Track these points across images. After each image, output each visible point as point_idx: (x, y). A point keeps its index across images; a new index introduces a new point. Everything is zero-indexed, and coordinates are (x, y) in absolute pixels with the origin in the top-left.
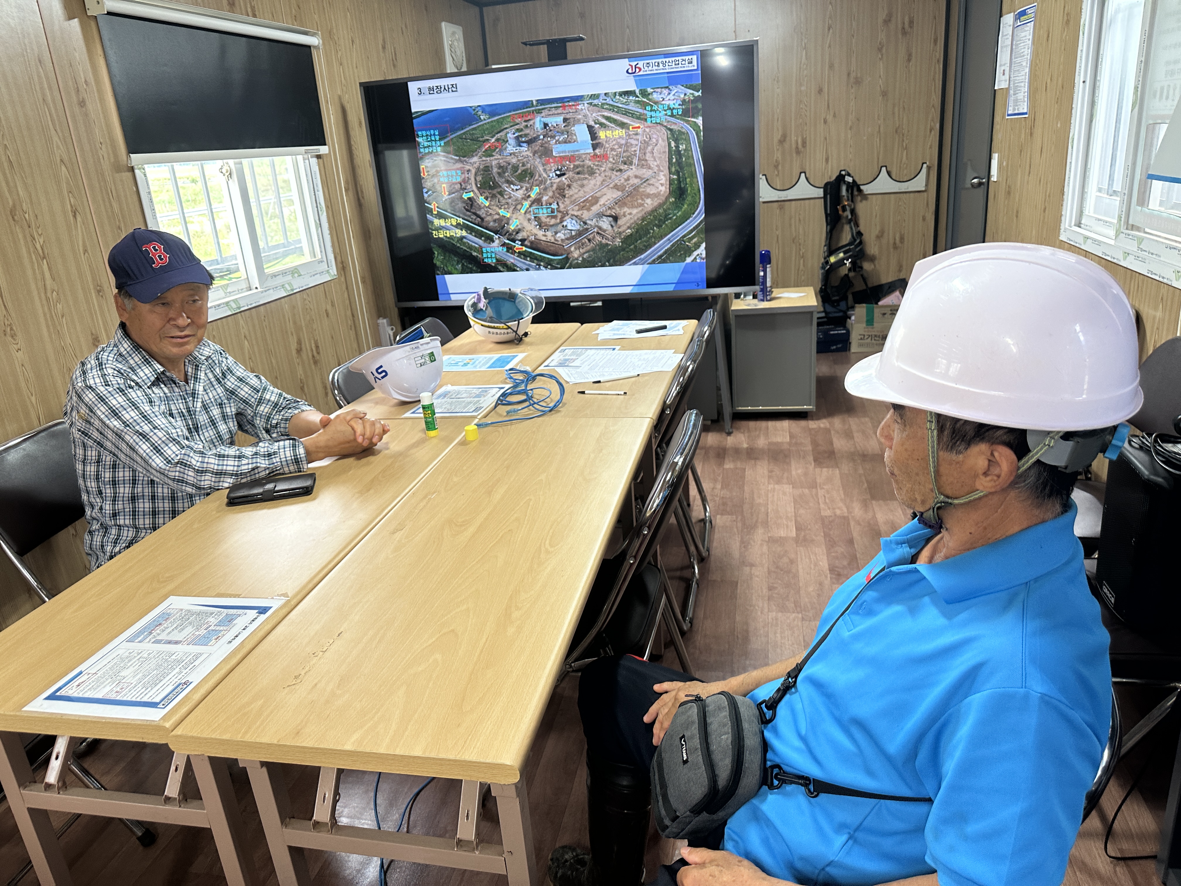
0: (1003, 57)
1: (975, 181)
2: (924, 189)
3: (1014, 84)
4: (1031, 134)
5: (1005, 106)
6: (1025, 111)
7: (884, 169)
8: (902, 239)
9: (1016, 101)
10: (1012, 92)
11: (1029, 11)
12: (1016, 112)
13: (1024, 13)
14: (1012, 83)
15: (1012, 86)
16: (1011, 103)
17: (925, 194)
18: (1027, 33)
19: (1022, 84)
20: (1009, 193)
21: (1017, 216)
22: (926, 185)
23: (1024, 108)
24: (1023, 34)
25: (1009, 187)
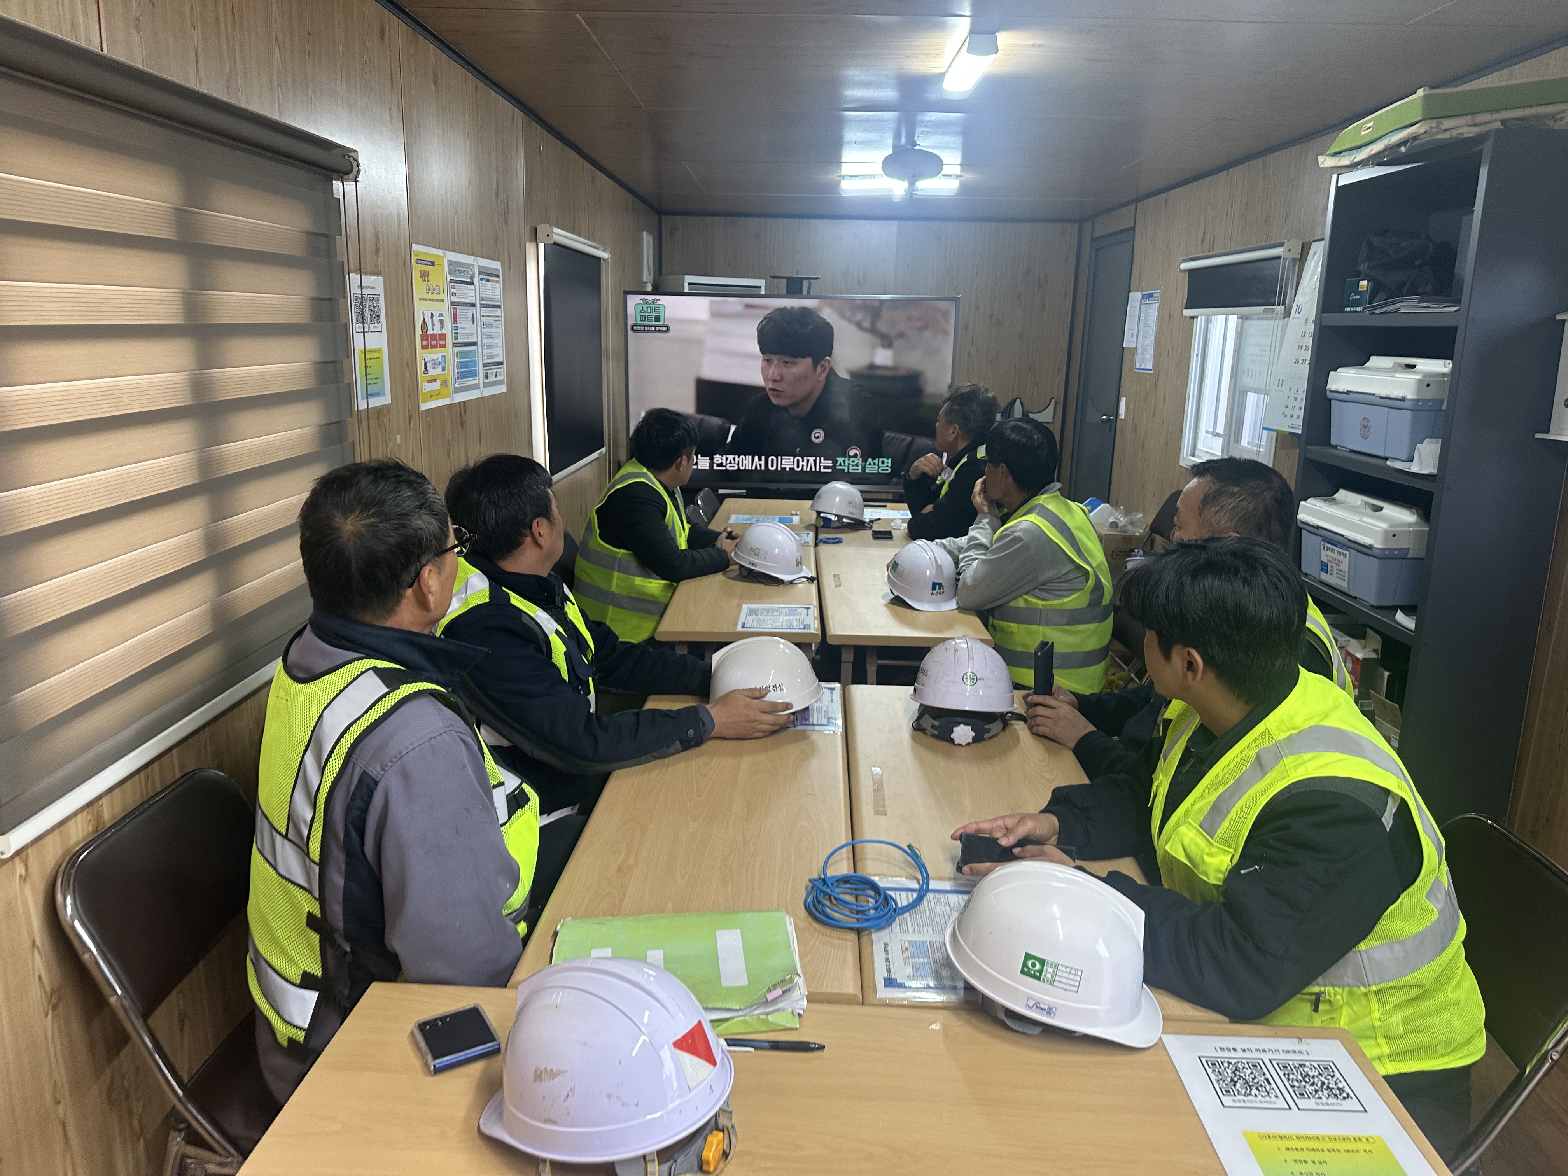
0: (1131, 324)
1: (1104, 417)
3: (1142, 346)
4: (1156, 386)
5: (1133, 361)
6: (1151, 368)
7: (1018, 400)
9: (1143, 359)
10: (1139, 352)
11: (1155, 295)
12: (1143, 367)
13: (1151, 295)
15: (1139, 346)
16: (1138, 360)
18: (1153, 311)
19: (1148, 348)
20: (1136, 429)
21: (1143, 448)
22: (1054, 417)
23: (1149, 365)
24: (1150, 310)
25: (1136, 425)
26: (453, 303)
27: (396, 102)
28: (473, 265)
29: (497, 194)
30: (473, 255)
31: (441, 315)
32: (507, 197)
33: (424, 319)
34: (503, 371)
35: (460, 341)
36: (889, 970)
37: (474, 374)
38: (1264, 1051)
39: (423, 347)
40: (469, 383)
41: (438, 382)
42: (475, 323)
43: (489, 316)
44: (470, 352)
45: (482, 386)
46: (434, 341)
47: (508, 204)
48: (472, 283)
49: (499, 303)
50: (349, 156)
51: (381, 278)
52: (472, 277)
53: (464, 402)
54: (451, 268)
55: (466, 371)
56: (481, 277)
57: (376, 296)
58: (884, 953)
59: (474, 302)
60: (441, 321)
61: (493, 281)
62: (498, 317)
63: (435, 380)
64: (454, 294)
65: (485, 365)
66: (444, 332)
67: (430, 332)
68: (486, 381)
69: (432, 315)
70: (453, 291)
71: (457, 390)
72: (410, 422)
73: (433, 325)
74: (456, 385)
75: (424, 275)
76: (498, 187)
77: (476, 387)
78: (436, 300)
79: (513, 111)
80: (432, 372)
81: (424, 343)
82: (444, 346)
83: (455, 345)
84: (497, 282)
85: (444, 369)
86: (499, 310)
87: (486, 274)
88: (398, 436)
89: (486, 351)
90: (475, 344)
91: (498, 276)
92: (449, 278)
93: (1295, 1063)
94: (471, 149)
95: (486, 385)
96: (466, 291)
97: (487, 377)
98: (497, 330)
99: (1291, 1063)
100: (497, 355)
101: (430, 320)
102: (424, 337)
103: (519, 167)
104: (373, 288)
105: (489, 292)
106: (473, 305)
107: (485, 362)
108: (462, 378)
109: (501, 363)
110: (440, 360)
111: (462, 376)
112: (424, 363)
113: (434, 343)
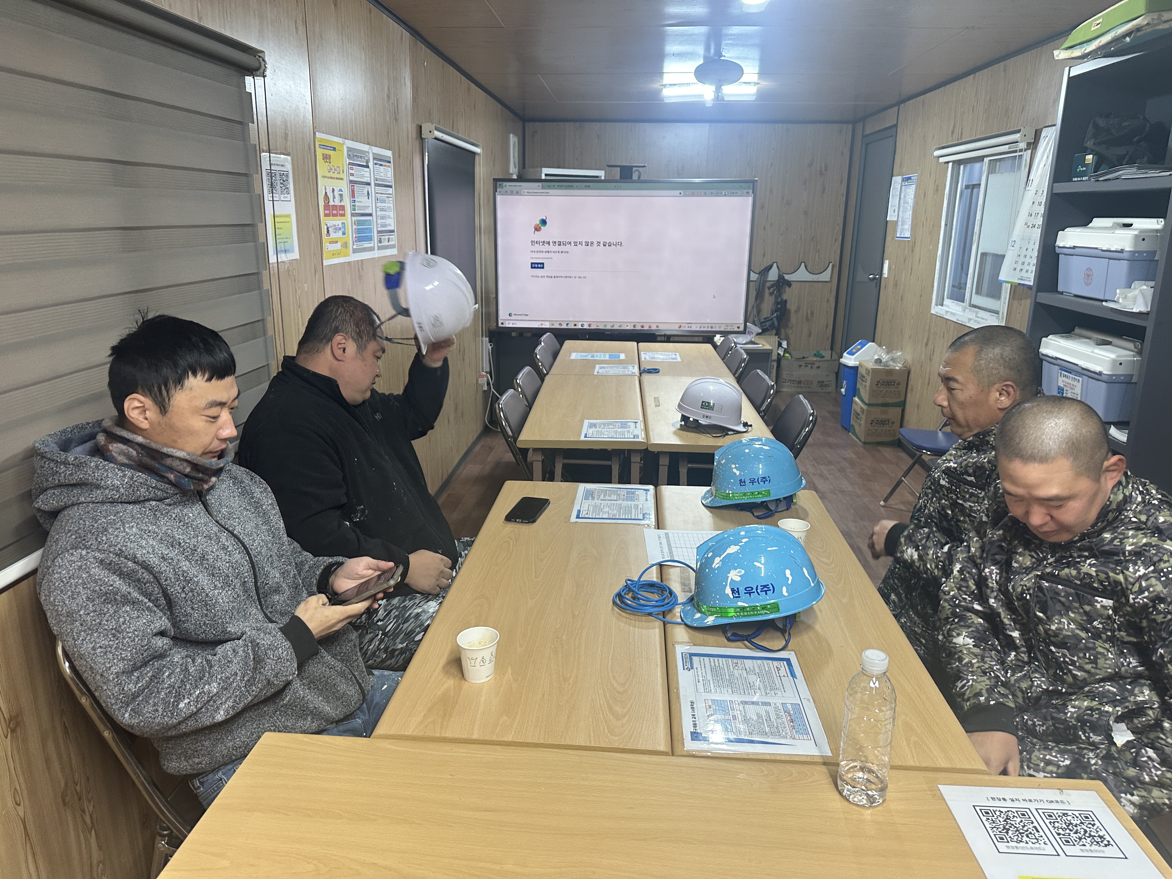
0: (893, 202)
1: (871, 276)
2: (829, 280)
3: (902, 219)
4: (912, 251)
5: (895, 231)
6: (909, 236)
7: (803, 264)
8: (812, 313)
9: (902, 230)
10: (900, 223)
11: (913, 178)
12: (902, 236)
13: (910, 178)
15: (900, 219)
16: (899, 230)
17: (830, 284)
18: (911, 191)
19: (907, 220)
20: (896, 285)
21: (902, 300)
22: (831, 278)
23: (908, 234)
24: (909, 191)
25: (896, 281)
26: (351, 182)
27: (301, 18)
28: (368, 152)
29: (389, 97)
30: (368, 144)
31: (341, 190)
32: (397, 100)
33: (326, 193)
34: (394, 237)
35: (357, 212)
36: (695, 725)
37: (370, 239)
38: (1030, 801)
39: (326, 215)
40: (365, 246)
41: (339, 244)
42: (370, 198)
43: (382, 194)
44: (366, 221)
45: (376, 248)
46: (337, 211)
47: (398, 106)
48: (367, 167)
49: (390, 184)
50: (259, 57)
51: (289, 158)
52: (367, 162)
53: (362, 260)
54: (350, 153)
55: (363, 235)
56: (375, 162)
57: (285, 173)
58: (690, 710)
59: (369, 181)
60: (341, 195)
61: (385, 166)
62: (389, 194)
63: (337, 242)
64: (352, 175)
65: (379, 232)
66: (343, 204)
67: (331, 203)
68: (380, 245)
69: (333, 190)
70: (351, 171)
71: (355, 251)
72: (315, 274)
73: (334, 197)
74: (355, 247)
75: (326, 158)
76: (389, 91)
77: (371, 249)
78: (337, 178)
79: (402, 31)
80: (333, 235)
81: (327, 212)
82: (344, 215)
83: (353, 215)
84: (389, 167)
85: (344, 234)
86: (391, 189)
87: (380, 160)
88: (306, 285)
89: (379, 221)
90: (370, 215)
91: (390, 162)
92: (348, 161)
93: (1059, 811)
94: (366, 60)
95: (380, 248)
96: (362, 173)
97: (380, 242)
98: (389, 205)
99: (1055, 812)
100: (390, 225)
101: (332, 194)
102: (327, 206)
103: (406, 77)
104: (282, 166)
105: (382, 174)
106: (369, 184)
107: (379, 229)
108: (359, 241)
109: (393, 231)
110: (340, 226)
111: (359, 239)
112: (326, 227)
113: (335, 212)
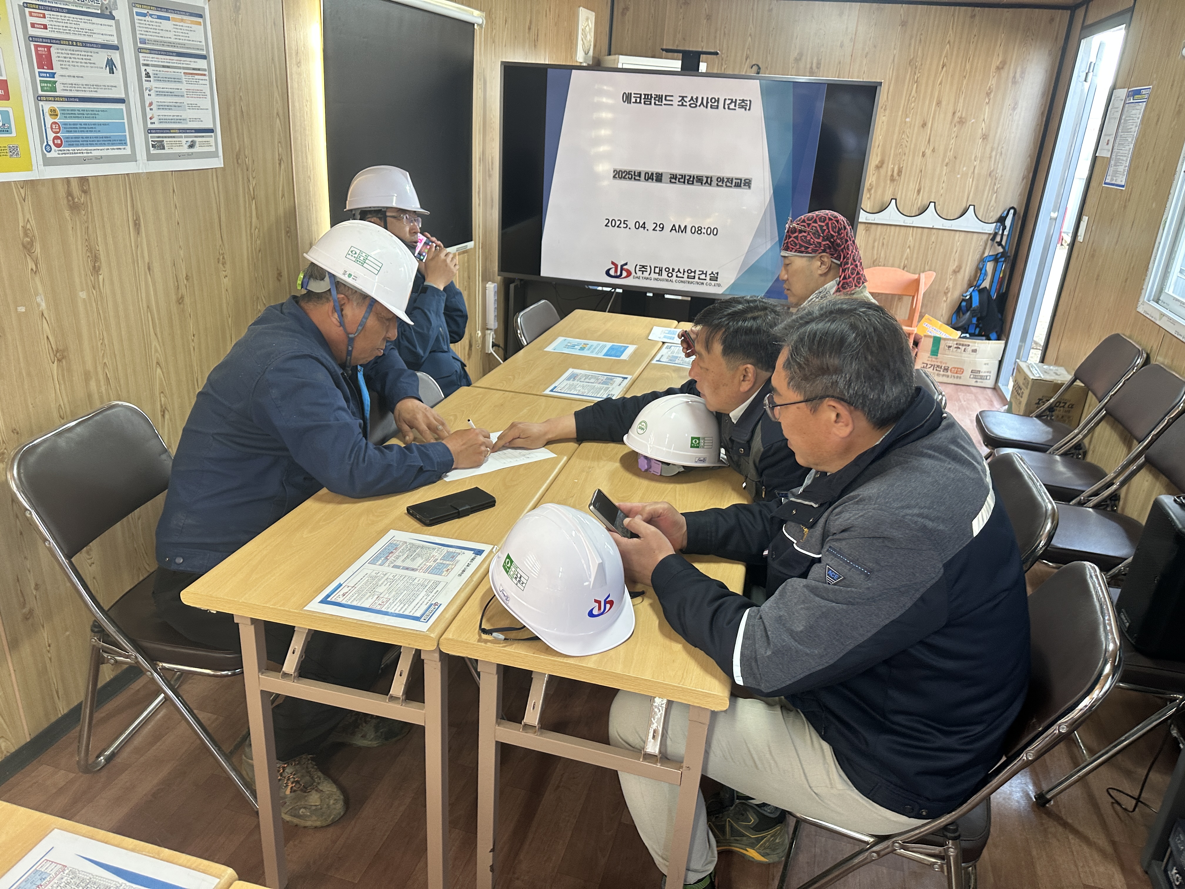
3: (1116, 156)
4: (1125, 207)
5: (1104, 174)
6: (1123, 183)
7: (971, 208)
9: (1116, 172)
10: (1112, 162)
11: (1144, 92)
12: (1114, 182)
13: (1138, 92)
14: (1114, 154)
15: (1113, 157)
16: (1110, 172)
18: (1137, 112)
19: (1125, 159)
20: (1093, 256)
23: (1121, 180)
24: (1134, 112)
25: (1094, 251)
26: (37, 39)
34: (210, 140)
35: (60, 93)
40: (95, 153)
42: (118, 72)
43: (165, 66)
44: (103, 111)
45: (140, 158)
48: (107, 17)
49: (200, 52)
52: (108, 8)
53: (83, 178)
55: (85, 136)
56: (135, 10)
59: (114, 43)
61: (181, 20)
62: (196, 70)
64: (38, 26)
65: (153, 131)
68: (153, 151)
70: (37, 20)
71: (52, 162)
74: (52, 154)
83: (44, 99)
84: (196, 23)
86: (200, 61)
87: (159, 9)
89: (154, 112)
90: (121, 101)
95: (150, 157)
96: (87, 26)
97: (158, 147)
98: (193, 87)
100: (194, 120)
105: (166, 34)
106: (112, 47)
109: (211, 131)
111: (72, 142)
